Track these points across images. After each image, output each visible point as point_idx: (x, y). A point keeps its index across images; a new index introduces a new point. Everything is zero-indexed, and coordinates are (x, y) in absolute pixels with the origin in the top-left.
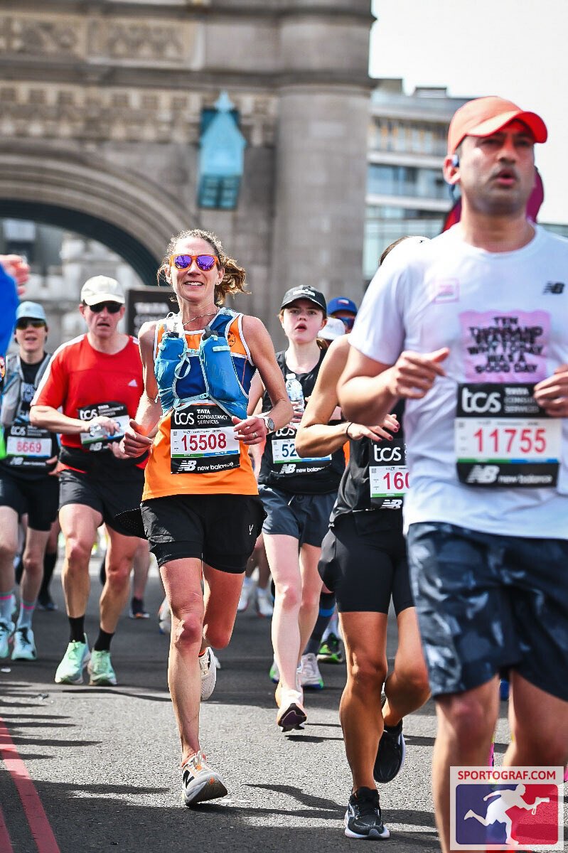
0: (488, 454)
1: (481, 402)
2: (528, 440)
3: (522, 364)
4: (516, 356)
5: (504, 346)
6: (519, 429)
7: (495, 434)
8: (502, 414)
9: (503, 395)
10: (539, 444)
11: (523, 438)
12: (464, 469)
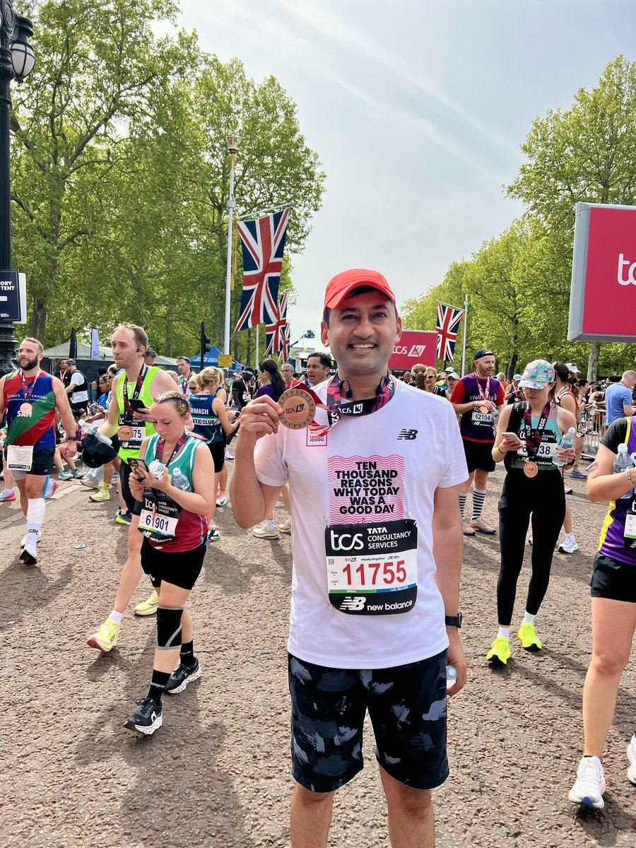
0: (356, 586)
1: (347, 542)
2: (391, 571)
3: (382, 505)
4: (377, 498)
5: (366, 490)
6: (382, 563)
7: (361, 568)
8: (366, 551)
9: (366, 534)
10: (401, 575)
11: (386, 571)
12: (337, 599)
